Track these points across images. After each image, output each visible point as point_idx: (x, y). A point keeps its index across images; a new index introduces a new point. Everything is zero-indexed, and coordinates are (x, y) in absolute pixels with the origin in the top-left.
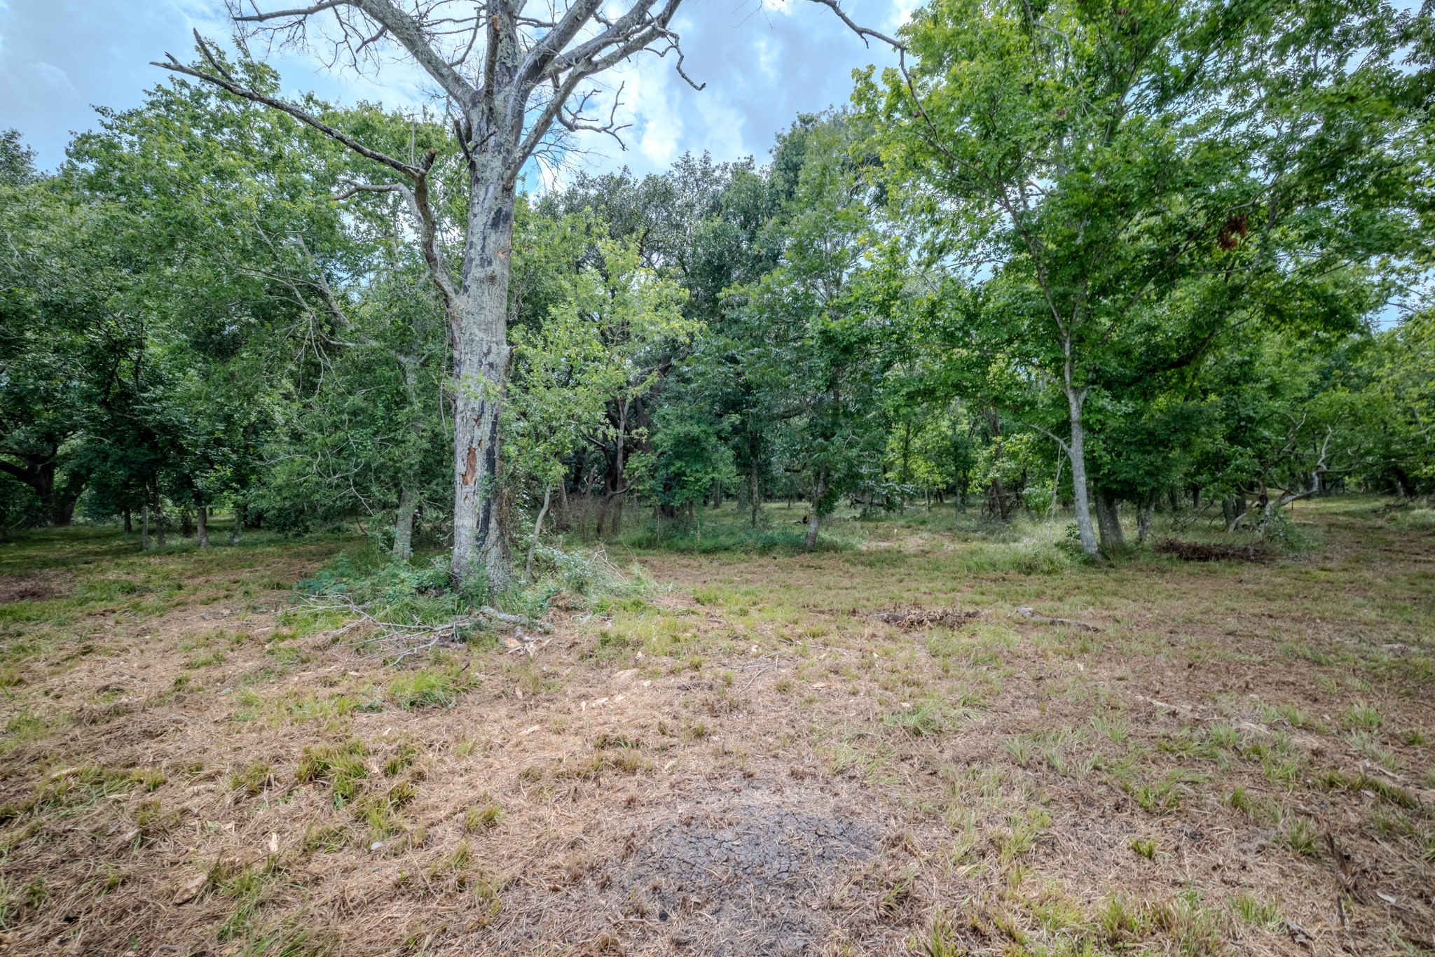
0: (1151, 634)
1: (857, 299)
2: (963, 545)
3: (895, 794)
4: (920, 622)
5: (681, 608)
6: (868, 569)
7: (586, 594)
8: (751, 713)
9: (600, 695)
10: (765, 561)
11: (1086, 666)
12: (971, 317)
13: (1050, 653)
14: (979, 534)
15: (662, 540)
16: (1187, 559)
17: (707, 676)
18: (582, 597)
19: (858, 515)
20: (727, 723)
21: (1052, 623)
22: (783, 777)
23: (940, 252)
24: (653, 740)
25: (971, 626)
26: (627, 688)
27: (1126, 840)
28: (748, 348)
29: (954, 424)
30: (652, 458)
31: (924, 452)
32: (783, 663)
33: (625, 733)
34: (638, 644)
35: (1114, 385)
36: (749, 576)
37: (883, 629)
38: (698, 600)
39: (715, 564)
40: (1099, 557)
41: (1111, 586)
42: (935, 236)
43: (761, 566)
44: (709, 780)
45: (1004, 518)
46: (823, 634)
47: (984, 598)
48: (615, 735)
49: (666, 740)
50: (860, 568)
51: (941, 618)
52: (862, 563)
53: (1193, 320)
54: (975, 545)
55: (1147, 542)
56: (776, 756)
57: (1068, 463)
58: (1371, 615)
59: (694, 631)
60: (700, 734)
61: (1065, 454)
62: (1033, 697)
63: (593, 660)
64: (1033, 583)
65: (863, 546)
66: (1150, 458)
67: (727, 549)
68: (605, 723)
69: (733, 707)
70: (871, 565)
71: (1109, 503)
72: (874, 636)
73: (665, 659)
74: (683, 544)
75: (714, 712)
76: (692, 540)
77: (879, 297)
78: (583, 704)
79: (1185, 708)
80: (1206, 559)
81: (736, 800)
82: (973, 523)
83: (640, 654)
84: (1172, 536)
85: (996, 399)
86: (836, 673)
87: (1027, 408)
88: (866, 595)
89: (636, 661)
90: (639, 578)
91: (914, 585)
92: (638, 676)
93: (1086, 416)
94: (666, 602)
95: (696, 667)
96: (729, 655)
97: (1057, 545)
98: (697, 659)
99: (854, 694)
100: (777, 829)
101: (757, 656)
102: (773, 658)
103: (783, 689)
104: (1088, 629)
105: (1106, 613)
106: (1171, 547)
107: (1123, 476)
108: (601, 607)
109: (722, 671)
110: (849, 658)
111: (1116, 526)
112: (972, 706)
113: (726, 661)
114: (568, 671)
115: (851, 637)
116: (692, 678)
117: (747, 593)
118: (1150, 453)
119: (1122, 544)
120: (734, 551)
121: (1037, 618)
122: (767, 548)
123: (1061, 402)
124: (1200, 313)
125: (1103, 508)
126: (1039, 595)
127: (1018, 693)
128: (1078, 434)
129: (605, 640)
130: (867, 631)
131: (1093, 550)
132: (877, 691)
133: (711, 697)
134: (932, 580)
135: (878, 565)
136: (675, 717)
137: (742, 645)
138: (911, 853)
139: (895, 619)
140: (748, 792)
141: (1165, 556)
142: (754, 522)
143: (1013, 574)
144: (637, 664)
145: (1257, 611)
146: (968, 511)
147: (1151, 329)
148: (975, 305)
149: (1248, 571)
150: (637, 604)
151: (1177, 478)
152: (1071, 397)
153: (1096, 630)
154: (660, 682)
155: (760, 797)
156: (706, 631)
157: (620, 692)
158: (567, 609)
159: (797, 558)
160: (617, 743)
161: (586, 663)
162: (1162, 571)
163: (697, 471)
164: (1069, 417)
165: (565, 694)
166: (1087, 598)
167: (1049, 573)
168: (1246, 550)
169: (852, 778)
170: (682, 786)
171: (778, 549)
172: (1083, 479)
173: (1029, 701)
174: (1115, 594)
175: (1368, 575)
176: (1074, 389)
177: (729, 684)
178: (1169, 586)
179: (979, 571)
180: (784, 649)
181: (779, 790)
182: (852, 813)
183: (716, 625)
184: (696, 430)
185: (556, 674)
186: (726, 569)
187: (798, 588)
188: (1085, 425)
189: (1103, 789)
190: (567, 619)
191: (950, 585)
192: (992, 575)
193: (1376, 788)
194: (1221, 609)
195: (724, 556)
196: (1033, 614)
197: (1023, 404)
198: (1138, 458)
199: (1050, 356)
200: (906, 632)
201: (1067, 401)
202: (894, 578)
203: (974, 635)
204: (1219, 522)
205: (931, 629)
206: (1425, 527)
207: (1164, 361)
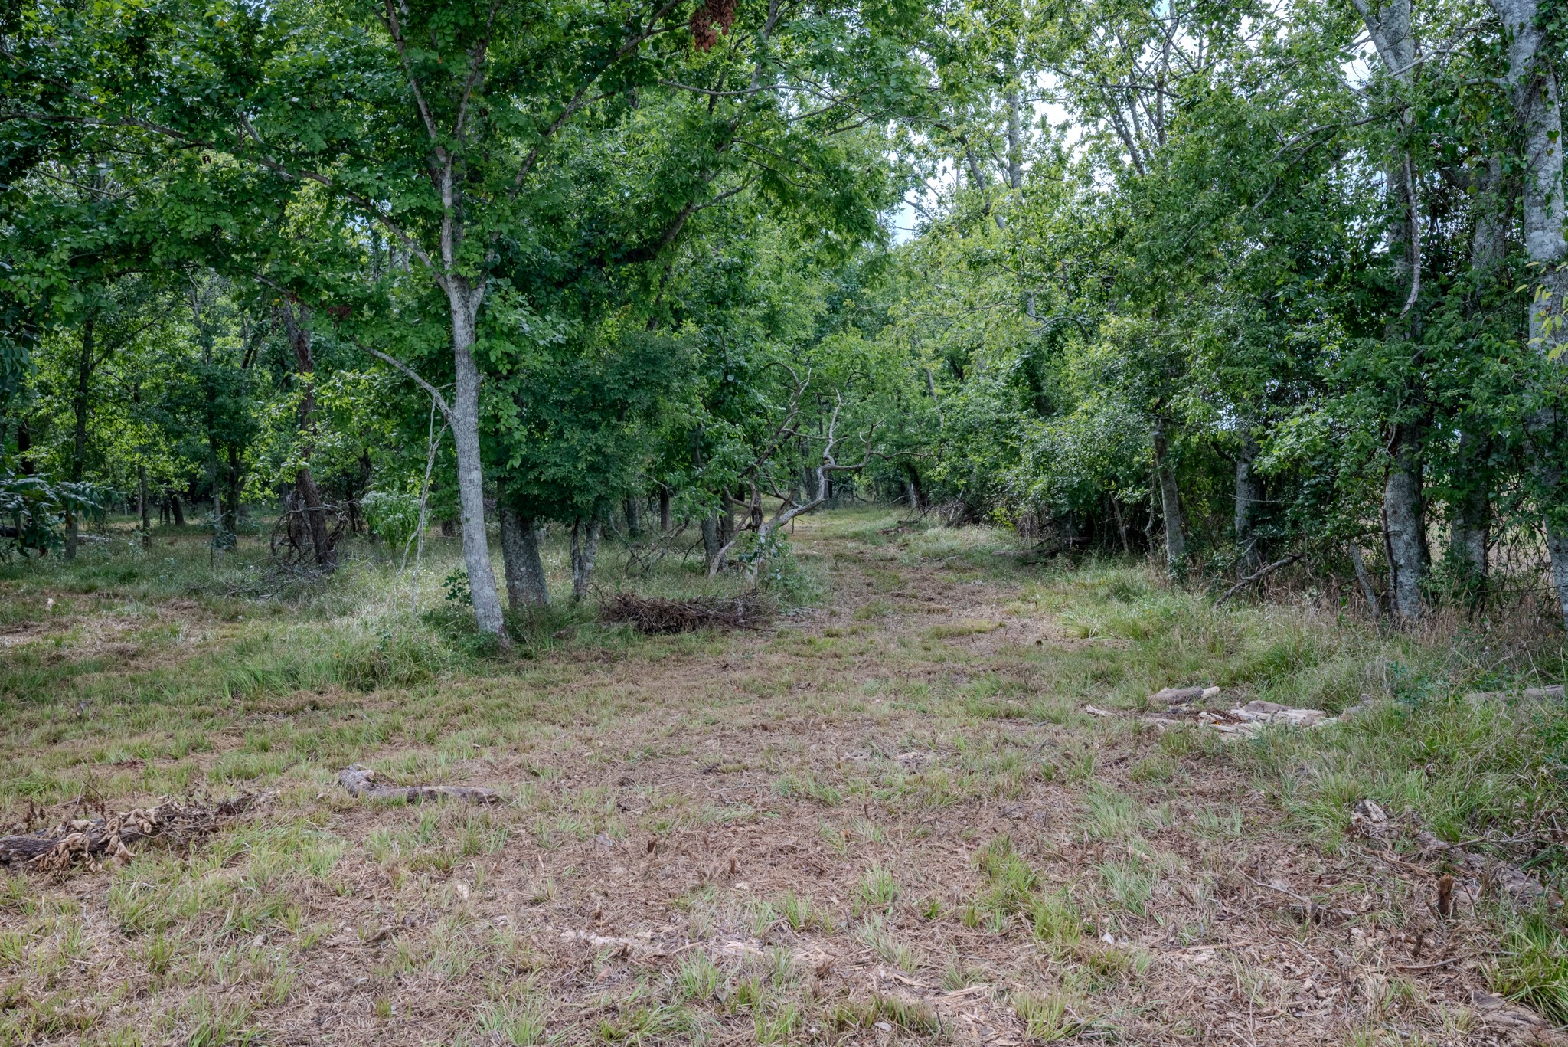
0: (589, 791)
2: (227, 630)
4: (100, 849)
11: (473, 888)
12: (241, 76)
13: (404, 872)
16: (650, 631)
21: (412, 799)
25: (227, 840)
29: (206, 335)
31: (131, 397)
40: (506, 641)
41: (526, 699)
45: (320, 560)
47: (268, 758)
51: (157, 828)
53: (663, 175)
54: (251, 629)
55: (589, 603)
57: (449, 442)
58: (881, 707)
61: (442, 420)
62: (364, 988)
64: (376, 709)
66: (596, 438)
71: (525, 525)
79: (640, 938)
80: (677, 629)
82: (252, 575)
84: (627, 587)
85: (299, 283)
87: (367, 313)
91: (88, 747)
93: (483, 343)
97: (426, 619)
104: (481, 801)
105: (515, 759)
106: (624, 610)
107: (549, 473)
111: (536, 572)
118: (595, 427)
119: (547, 608)
121: (383, 792)
124: (675, 161)
125: (513, 535)
126: (388, 736)
127: (335, 986)
128: (467, 379)
131: (494, 624)
134: (141, 727)
139: (27, 852)
141: (616, 627)
143: (337, 693)
145: (746, 721)
146: (243, 544)
147: (598, 179)
148: (247, 47)
149: (736, 645)
151: (636, 477)
152: (455, 297)
153: (496, 801)
162: (610, 658)
164: (452, 341)
166: (482, 730)
167: (410, 682)
168: (733, 607)
172: (476, 476)
173: (355, 1000)
174: (532, 714)
175: (879, 638)
176: (461, 280)
178: (623, 688)
188: (481, 359)
192: (289, 699)
193: (893, 1015)
194: (696, 725)
196: (373, 783)
197: (358, 304)
198: (575, 436)
199: (413, 201)
200: (57, 883)
201: (447, 306)
202: (35, 734)
203: (236, 859)
204: (696, 557)
205: (127, 861)
206: (938, 556)
207: (616, 246)
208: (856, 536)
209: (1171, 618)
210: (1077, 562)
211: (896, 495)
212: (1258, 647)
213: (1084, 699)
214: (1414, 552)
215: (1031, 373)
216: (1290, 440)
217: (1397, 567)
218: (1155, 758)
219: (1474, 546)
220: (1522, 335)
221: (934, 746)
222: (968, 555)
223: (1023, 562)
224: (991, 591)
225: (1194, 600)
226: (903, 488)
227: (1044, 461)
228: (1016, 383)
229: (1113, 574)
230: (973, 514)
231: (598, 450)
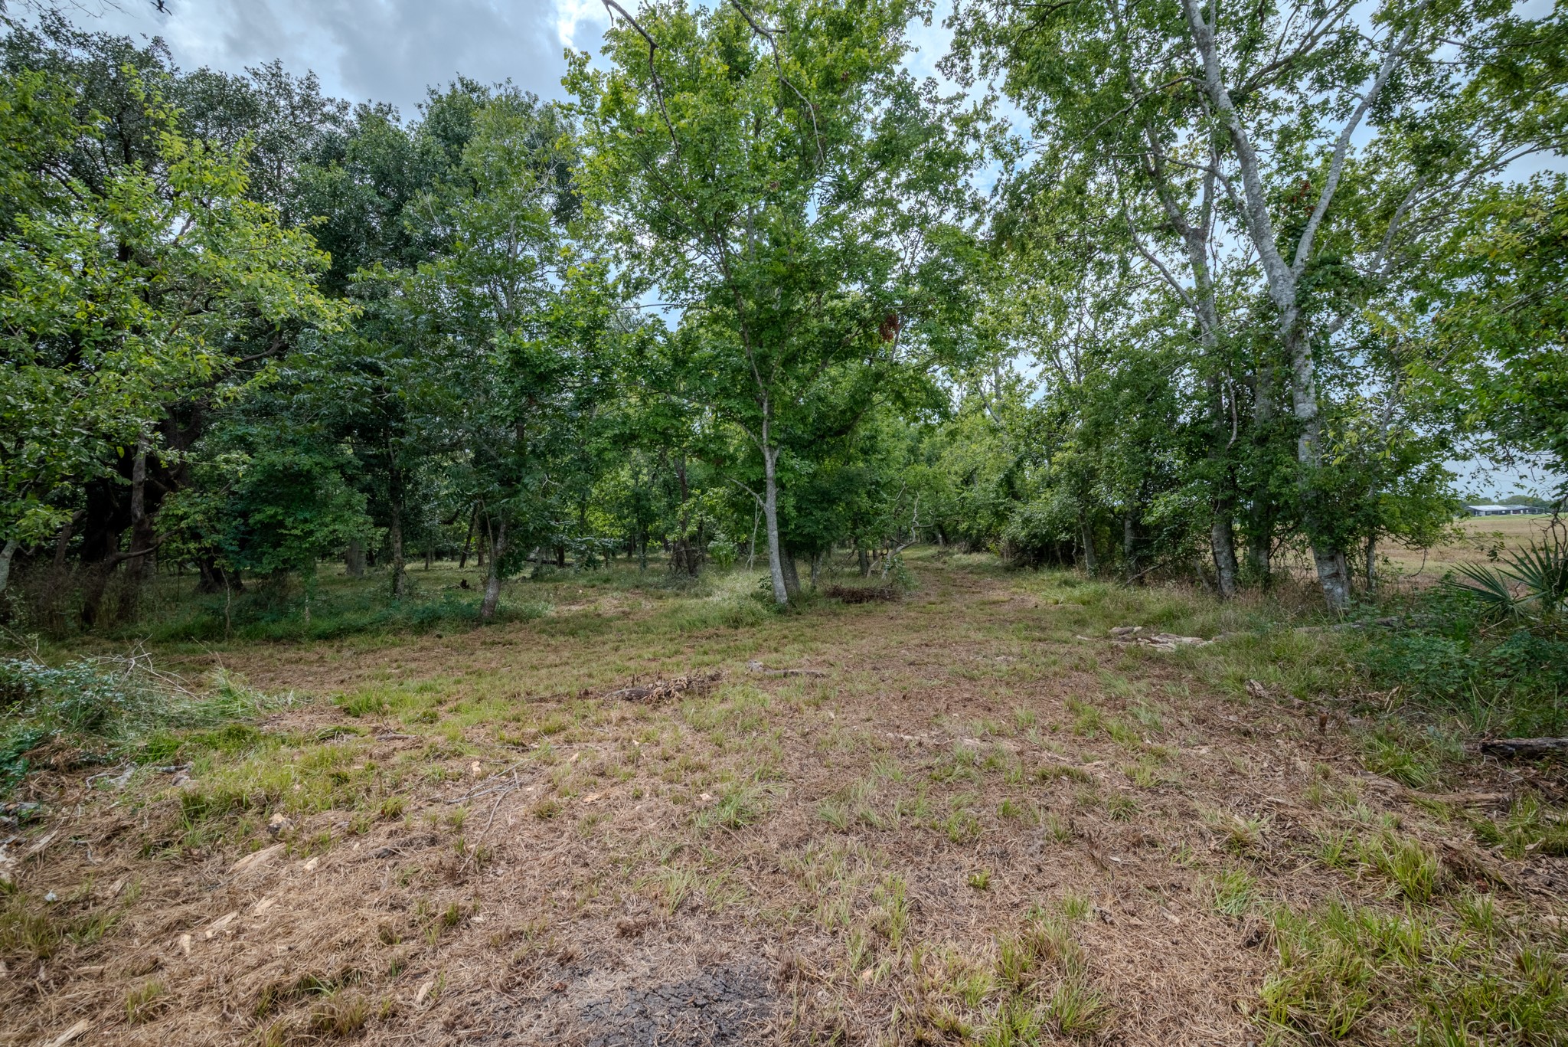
0: (861, 673)
1: (558, 320)
2: (661, 603)
3: (750, 912)
4: (668, 694)
5: (323, 726)
6: (572, 640)
7: (113, 732)
8: (512, 862)
9: (219, 912)
10: (426, 641)
12: (679, 363)
14: (669, 591)
15: (234, 625)
16: (849, 602)
17: (419, 825)
18: (103, 741)
19: (528, 576)
20: (484, 889)
22: (612, 943)
23: (636, 288)
24: (375, 960)
25: (718, 692)
26: (270, 882)
27: (961, 879)
28: (395, 356)
29: (635, 475)
30: (214, 500)
31: (602, 503)
32: (527, 777)
33: (314, 966)
34: (268, 802)
35: (797, 445)
36: (413, 665)
37: (630, 710)
38: (347, 711)
39: (347, 653)
40: (790, 606)
41: (809, 632)
42: (631, 269)
43: (422, 649)
44: (508, 991)
45: (691, 572)
46: (564, 729)
47: (712, 657)
48: (295, 977)
49: (399, 950)
50: (562, 638)
51: (688, 686)
52: (563, 633)
53: (852, 396)
54: (671, 603)
55: (819, 589)
56: (586, 916)
57: (764, 519)
58: (980, 636)
59: (364, 759)
60: (453, 921)
61: (761, 509)
63: (175, 851)
64: (745, 637)
65: (552, 611)
66: (828, 514)
67: (360, 630)
68: (262, 963)
69: (485, 860)
70: (573, 633)
71: (791, 555)
72: (623, 719)
73: (331, 815)
74: (277, 629)
75: (455, 877)
76: (294, 622)
77: (582, 323)
78: (185, 940)
79: (923, 736)
80: (861, 601)
81: (564, 1006)
82: (661, 579)
83: (278, 819)
84: (836, 582)
85: (701, 450)
86: (602, 775)
87: (728, 463)
88: (584, 671)
89: (274, 831)
90: (229, 692)
91: (633, 652)
92: (285, 856)
93: (779, 474)
94: (290, 721)
95: (395, 815)
96: (437, 784)
97: (754, 597)
98: (391, 802)
99: (638, 798)
100: (645, 1023)
101: (482, 777)
102: (509, 775)
103: (545, 815)
104: (817, 676)
105: (820, 659)
106: (836, 593)
107: (806, 531)
108: (155, 752)
109: (442, 812)
110: (606, 753)
111: (795, 576)
112: (767, 779)
113: (438, 795)
114: (117, 885)
115: (597, 725)
116: (391, 834)
117: (422, 690)
118: (826, 510)
119: (800, 592)
120: (377, 633)
121: (770, 673)
122: (427, 623)
123: (756, 458)
124: (856, 391)
126: (758, 648)
127: (798, 754)
128: (772, 490)
129: (195, 809)
130: (614, 715)
131: (783, 599)
132: (664, 787)
133: (444, 856)
134: (649, 644)
135: (581, 632)
136: (393, 907)
137: (455, 766)
138: (812, 981)
139: (639, 696)
140: (576, 984)
141: (833, 601)
142: (395, 590)
143: (723, 630)
144: (276, 835)
145: (917, 641)
146: (651, 566)
149: (891, 608)
150: (237, 735)
152: (767, 455)
153: (823, 676)
154: (336, 856)
155: (598, 986)
156: (385, 757)
157: (261, 896)
158: (72, 768)
159: (472, 634)
160: (309, 987)
161: (157, 859)
162: (836, 615)
163: (306, 521)
164: (765, 474)
165: (129, 933)
166: (797, 646)
167: (753, 625)
168: (882, 591)
169: (694, 910)
170: (467, 1019)
171: (442, 624)
172: (776, 533)
174: (815, 639)
175: (955, 605)
176: (770, 447)
177: (460, 828)
178: (849, 627)
179: (693, 631)
180: (522, 760)
181: (618, 965)
182: (722, 957)
183: (399, 744)
184: (305, 461)
185: (88, 900)
186: (369, 659)
187: (494, 673)
188: (781, 485)
189: (919, 835)
190: (77, 788)
191: (671, 647)
192: (705, 632)
194: (893, 643)
195: (361, 642)
196: (765, 667)
197: (725, 458)
198: (818, 514)
199: (750, 413)
200: (655, 708)
201: (763, 458)
202: (607, 647)
203: (724, 700)
204: (857, 569)
205: (680, 700)
206: (964, 567)
207: (830, 429)
208: (919, 559)
209: (1100, 596)
210: (1036, 569)
211: (931, 540)
212: (1157, 608)
213: (1075, 634)
214: (1229, 561)
215: (1008, 482)
216: (1161, 508)
217: (1220, 569)
218: (1128, 661)
219: (1262, 557)
220: (1295, 455)
221: (1011, 654)
222: (979, 566)
223: (1007, 569)
224: (997, 584)
225: (1109, 586)
226: (935, 537)
227: (1027, 521)
228: (1001, 485)
229: (1058, 575)
230: (976, 547)
231: (828, 520)
